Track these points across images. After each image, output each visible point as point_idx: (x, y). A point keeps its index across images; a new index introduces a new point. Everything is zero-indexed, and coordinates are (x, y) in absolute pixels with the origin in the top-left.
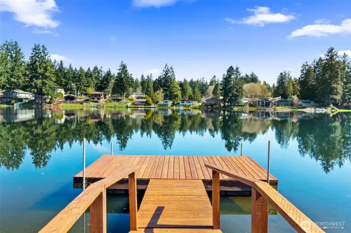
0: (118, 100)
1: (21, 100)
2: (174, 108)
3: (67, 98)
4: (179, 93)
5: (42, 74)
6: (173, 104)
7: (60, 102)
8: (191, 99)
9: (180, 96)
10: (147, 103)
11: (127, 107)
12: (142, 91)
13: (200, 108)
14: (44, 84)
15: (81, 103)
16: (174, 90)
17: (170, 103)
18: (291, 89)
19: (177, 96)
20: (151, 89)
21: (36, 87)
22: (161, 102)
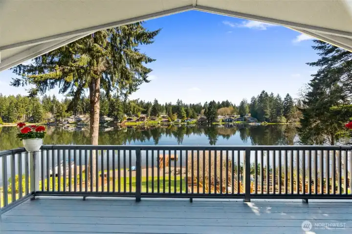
0: (154, 120)
1: (107, 121)
2: (182, 123)
3: (128, 119)
4: (185, 115)
5: (117, 109)
6: (182, 121)
7: (125, 122)
8: (192, 117)
9: (186, 116)
10: (169, 121)
11: (158, 123)
12: (166, 113)
13: (196, 123)
14: (118, 113)
15: (135, 122)
16: (183, 114)
17: (180, 121)
18: (248, 110)
19: (184, 117)
20: (171, 112)
21: (114, 115)
22: (176, 120)
